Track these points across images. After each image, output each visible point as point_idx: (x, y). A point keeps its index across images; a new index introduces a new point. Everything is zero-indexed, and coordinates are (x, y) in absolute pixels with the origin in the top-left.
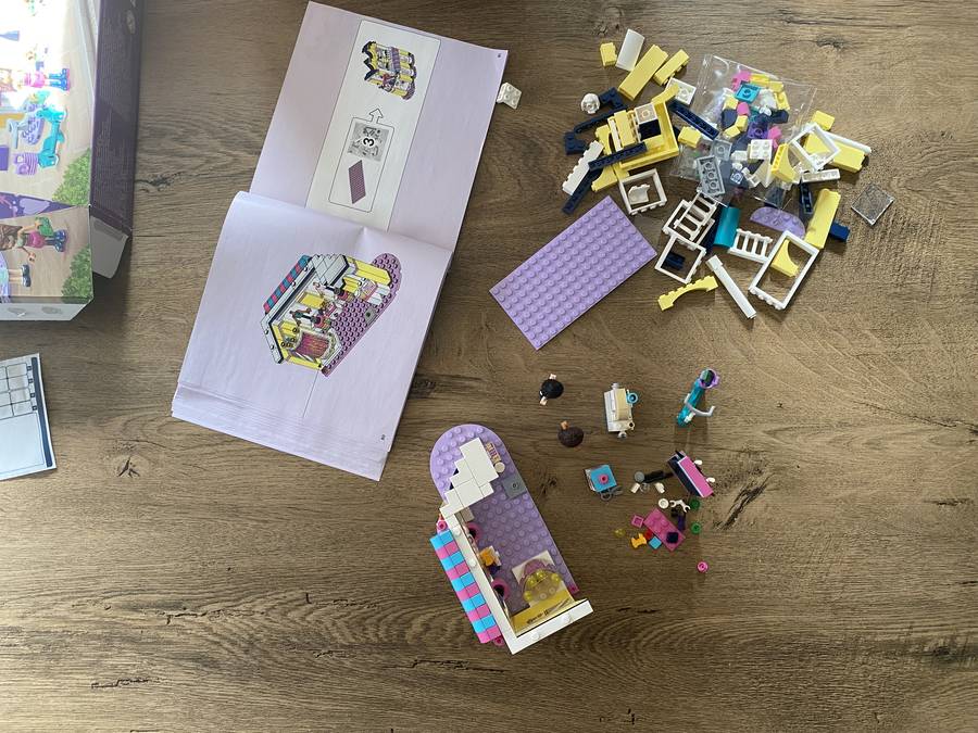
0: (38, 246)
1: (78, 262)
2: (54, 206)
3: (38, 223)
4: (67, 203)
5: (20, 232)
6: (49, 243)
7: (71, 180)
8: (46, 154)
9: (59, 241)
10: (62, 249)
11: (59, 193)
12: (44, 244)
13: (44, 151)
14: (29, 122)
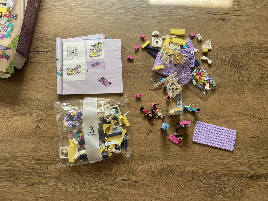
0: (1, 58)
1: (11, 64)
2: (7, 48)
3: (2, 52)
4: (11, 48)
6: (4, 58)
7: (13, 42)
8: (7, 35)
9: (7, 57)
10: (7, 60)
11: (9, 45)
12: (3, 58)
13: (7, 34)
14: (5, 26)
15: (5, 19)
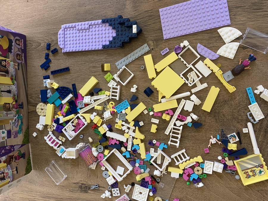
0: (19, 159)
2: (22, 145)
3: (18, 152)
4: (25, 144)
5: (14, 157)
6: (21, 157)
7: (25, 136)
9: (23, 156)
10: (24, 158)
11: (23, 141)
13: (19, 129)
14: (15, 121)
15: (14, 111)
